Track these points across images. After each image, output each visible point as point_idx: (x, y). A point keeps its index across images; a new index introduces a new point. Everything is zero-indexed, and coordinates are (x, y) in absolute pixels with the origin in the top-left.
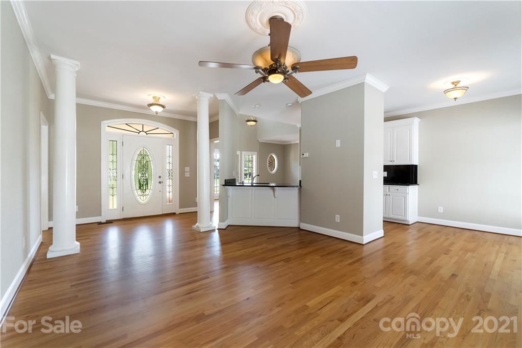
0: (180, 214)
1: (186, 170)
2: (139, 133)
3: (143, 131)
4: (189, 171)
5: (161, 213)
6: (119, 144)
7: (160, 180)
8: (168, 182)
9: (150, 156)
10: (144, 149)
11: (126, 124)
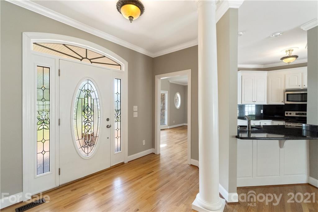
0: (128, 162)
1: (134, 110)
2: (81, 60)
3: (86, 58)
4: (137, 110)
5: (109, 167)
6: (54, 73)
7: (108, 123)
8: (116, 125)
9: (96, 92)
10: (89, 82)
11: (64, 45)
